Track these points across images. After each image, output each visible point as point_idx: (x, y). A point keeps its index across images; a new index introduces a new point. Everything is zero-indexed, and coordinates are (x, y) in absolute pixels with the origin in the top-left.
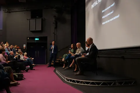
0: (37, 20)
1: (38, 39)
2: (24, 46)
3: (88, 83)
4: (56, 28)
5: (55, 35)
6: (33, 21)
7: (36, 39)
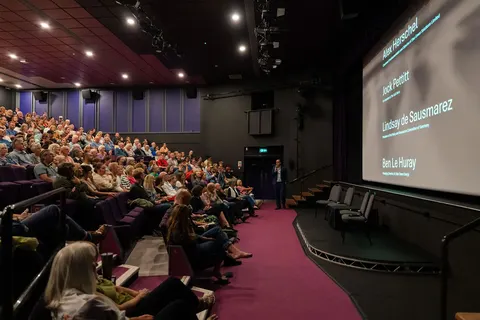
0: (263, 113)
1: (265, 150)
2: (240, 164)
3: (349, 262)
4: (301, 128)
5: (298, 142)
6: (255, 116)
7: (262, 151)
